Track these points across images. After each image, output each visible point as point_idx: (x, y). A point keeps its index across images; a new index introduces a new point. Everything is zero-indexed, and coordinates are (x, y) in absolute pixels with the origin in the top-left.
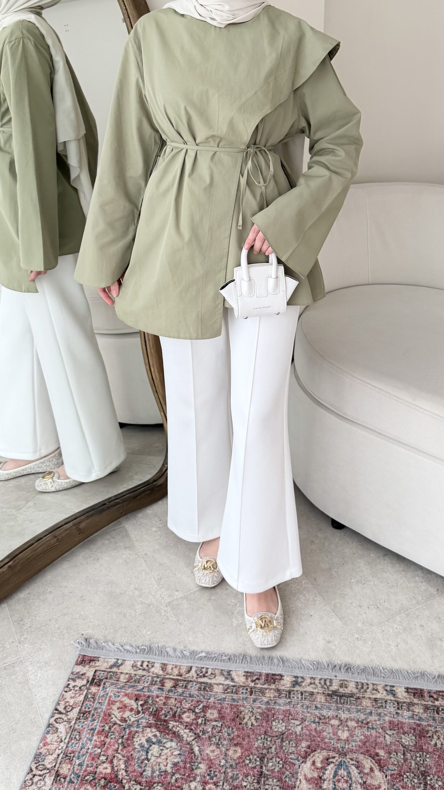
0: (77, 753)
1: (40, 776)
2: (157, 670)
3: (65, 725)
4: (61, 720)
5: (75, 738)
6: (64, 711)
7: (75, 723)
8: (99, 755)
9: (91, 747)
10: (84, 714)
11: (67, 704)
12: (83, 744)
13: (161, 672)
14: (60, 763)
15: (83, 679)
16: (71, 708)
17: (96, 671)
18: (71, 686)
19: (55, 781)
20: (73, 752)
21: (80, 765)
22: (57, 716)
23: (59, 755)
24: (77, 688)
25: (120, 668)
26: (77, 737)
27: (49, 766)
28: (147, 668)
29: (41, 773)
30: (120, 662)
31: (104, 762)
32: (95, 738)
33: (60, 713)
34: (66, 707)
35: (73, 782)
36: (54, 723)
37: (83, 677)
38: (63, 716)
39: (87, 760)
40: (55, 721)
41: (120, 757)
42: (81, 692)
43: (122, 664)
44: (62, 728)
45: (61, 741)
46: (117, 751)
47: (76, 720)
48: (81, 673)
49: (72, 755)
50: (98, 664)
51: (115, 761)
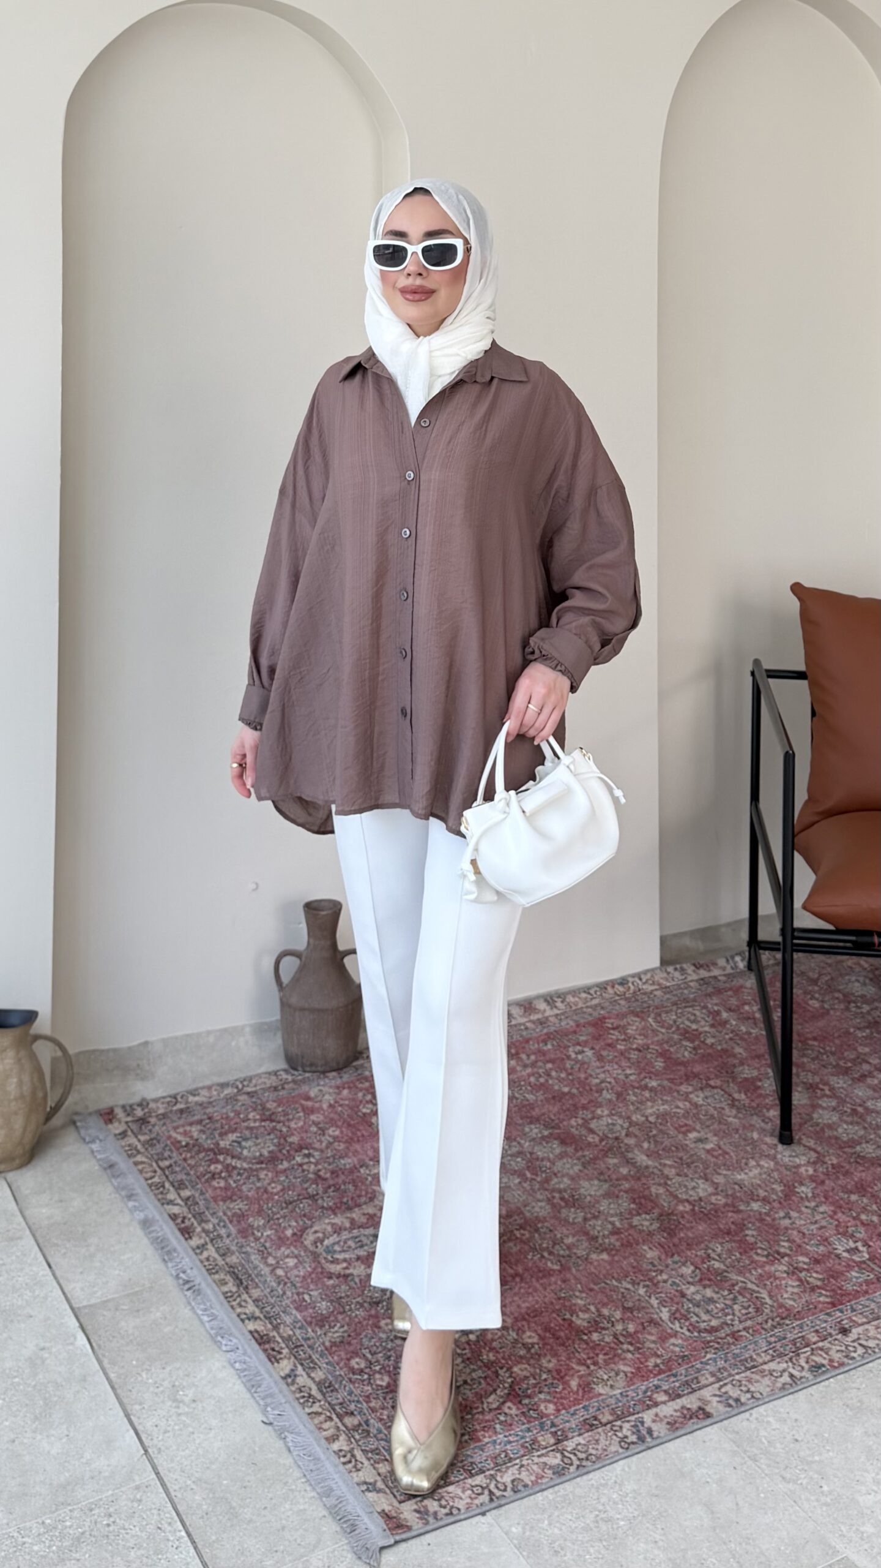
0: (520, 1442)
1: (575, 1455)
2: (341, 1444)
3: (502, 1477)
4: (499, 1485)
5: (506, 1456)
6: (486, 1492)
7: (488, 1470)
8: (501, 1423)
9: (501, 1436)
10: (470, 1471)
11: (473, 1496)
12: (505, 1445)
13: (343, 1437)
14: (546, 1448)
15: (425, 1507)
16: (475, 1489)
17: (400, 1502)
18: (447, 1511)
19: (567, 1438)
20: (523, 1446)
21: (529, 1430)
22: (498, 1493)
23: (539, 1456)
24: (443, 1502)
25: (372, 1480)
26: (503, 1456)
27: (559, 1455)
28: (349, 1455)
29: (572, 1456)
30: (364, 1487)
31: (506, 1414)
32: (486, 1440)
33: (491, 1493)
34: (479, 1494)
35: (552, 1423)
36: (509, 1489)
37: (422, 1509)
38: (492, 1487)
39: (518, 1429)
40: (505, 1490)
41: (485, 1406)
42: (445, 1494)
43: (365, 1483)
44: (507, 1478)
45: (522, 1466)
46: (482, 1413)
47: (484, 1472)
48: (418, 1515)
49: (527, 1445)
50: (387, 1508)
51: (494, 1406)
